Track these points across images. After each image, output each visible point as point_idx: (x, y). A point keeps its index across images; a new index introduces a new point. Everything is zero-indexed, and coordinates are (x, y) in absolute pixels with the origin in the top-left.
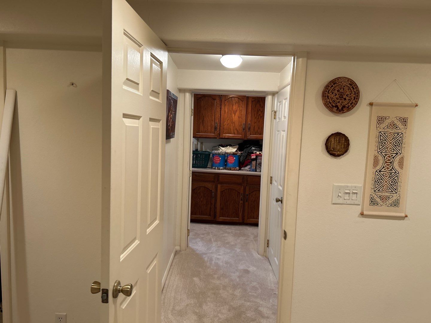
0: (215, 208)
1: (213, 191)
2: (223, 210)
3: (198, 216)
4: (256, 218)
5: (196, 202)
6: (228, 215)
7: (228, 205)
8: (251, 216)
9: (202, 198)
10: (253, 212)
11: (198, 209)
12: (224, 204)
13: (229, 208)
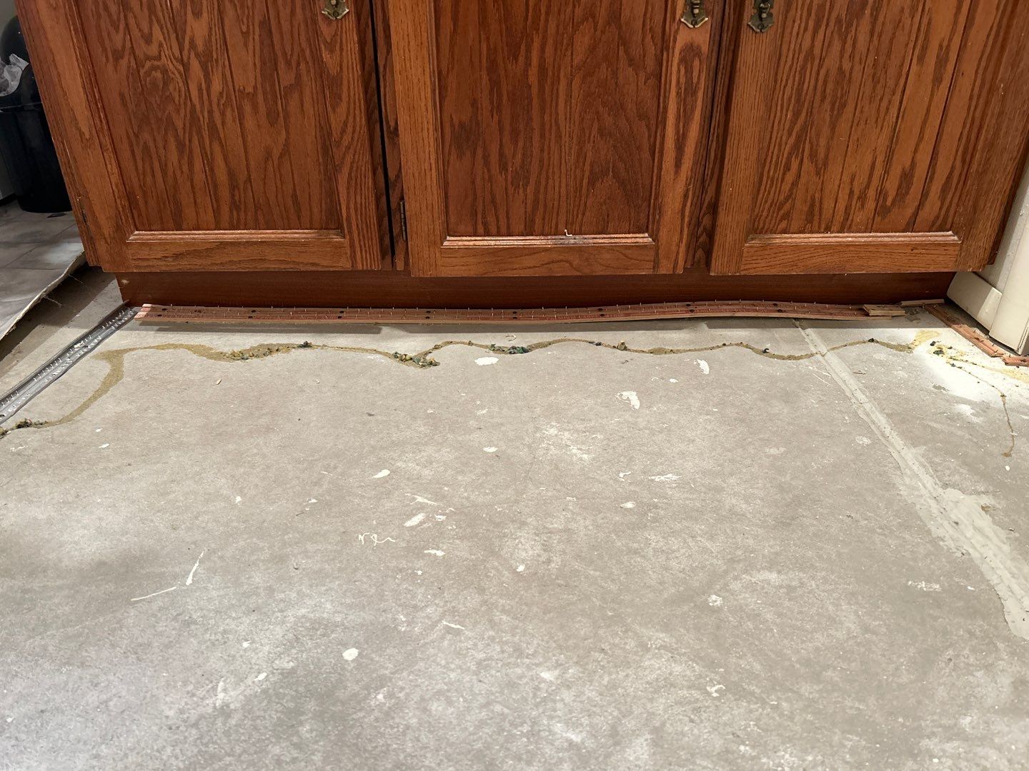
2: (480, 152)
3: (199, 235)
4: (840, 217)
5: (139, 64)
6: (536, 201)
7: (535, 90)
8: (787, 199)
9: (197, 14)
10: (813, 156)
11: (191, 164)
12: (485, 78)
13: (543, 125)
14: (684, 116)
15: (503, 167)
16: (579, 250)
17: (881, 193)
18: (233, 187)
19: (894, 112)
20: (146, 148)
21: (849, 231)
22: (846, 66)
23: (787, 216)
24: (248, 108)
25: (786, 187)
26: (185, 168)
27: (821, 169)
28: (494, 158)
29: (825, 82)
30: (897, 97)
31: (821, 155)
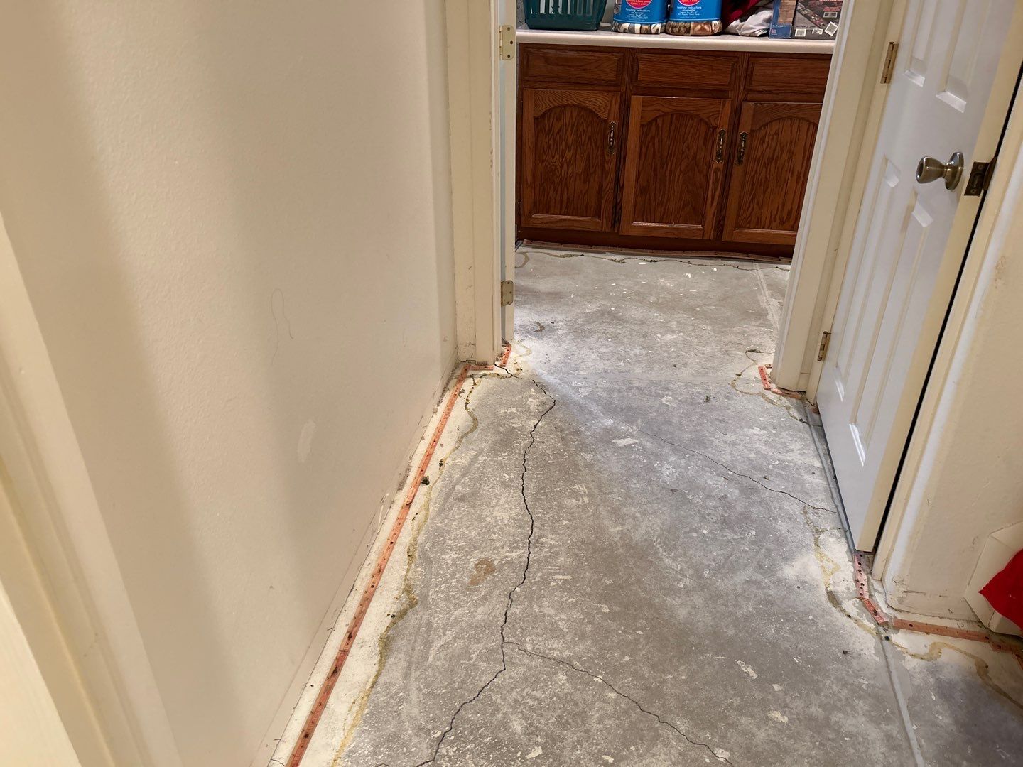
0: (618, 186)
1: (613, 121)
2: (648, 196)
3: (554, 216)
4: (767, 224)
5: (549, 164)
6: (664, 213)
7: (667, 178)
8: (749, 217)
9: (569, 151)
10: (758, 204)
11: (556, 194)
12: (652, 173)
13: (669, 188)
14: (715, 189)
15: (655, 200)
16: (678, 229)
17: (781, 217)
18: (568, 202)
19: (784, 190)
20: (544, 189)
21: (771, 229)
22: (768, 176)
23: (749, 223)
24: (578, 178)
25: (749, 212)
26: (554, 195)
27: (761, 208)
28: (652, 198)
29: (761, 180)
30: (785, 187)
31: (760, 204)
